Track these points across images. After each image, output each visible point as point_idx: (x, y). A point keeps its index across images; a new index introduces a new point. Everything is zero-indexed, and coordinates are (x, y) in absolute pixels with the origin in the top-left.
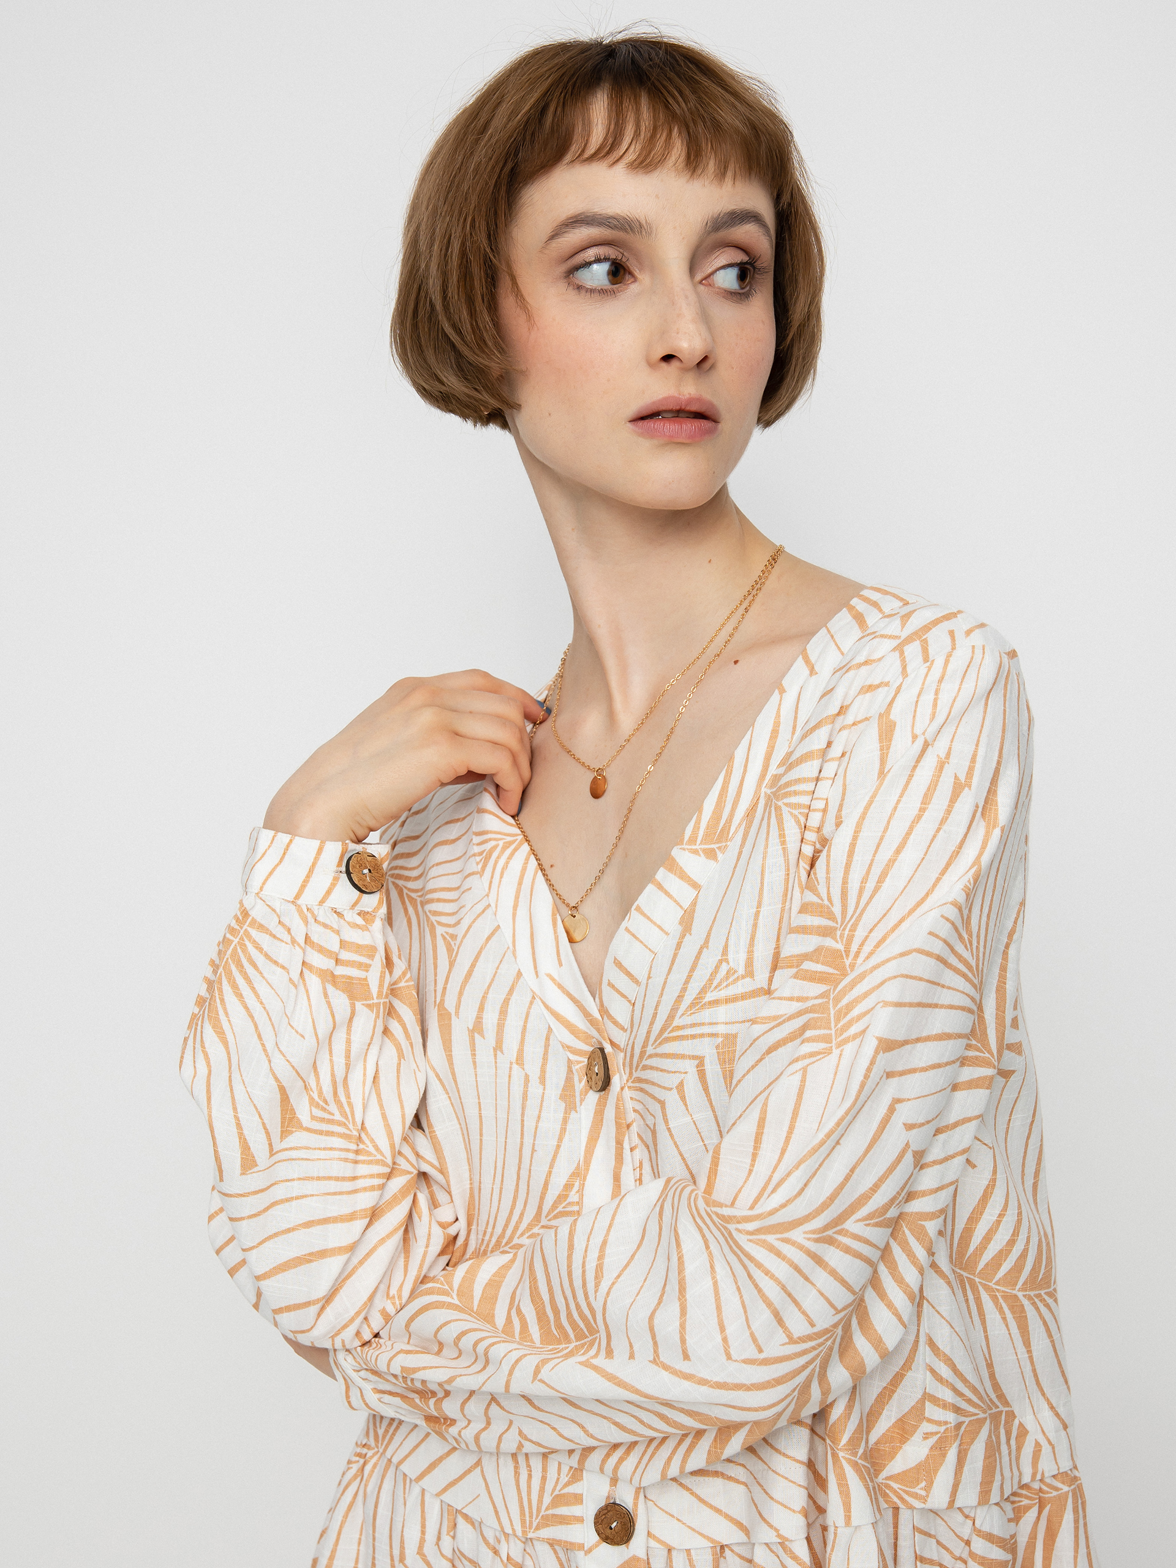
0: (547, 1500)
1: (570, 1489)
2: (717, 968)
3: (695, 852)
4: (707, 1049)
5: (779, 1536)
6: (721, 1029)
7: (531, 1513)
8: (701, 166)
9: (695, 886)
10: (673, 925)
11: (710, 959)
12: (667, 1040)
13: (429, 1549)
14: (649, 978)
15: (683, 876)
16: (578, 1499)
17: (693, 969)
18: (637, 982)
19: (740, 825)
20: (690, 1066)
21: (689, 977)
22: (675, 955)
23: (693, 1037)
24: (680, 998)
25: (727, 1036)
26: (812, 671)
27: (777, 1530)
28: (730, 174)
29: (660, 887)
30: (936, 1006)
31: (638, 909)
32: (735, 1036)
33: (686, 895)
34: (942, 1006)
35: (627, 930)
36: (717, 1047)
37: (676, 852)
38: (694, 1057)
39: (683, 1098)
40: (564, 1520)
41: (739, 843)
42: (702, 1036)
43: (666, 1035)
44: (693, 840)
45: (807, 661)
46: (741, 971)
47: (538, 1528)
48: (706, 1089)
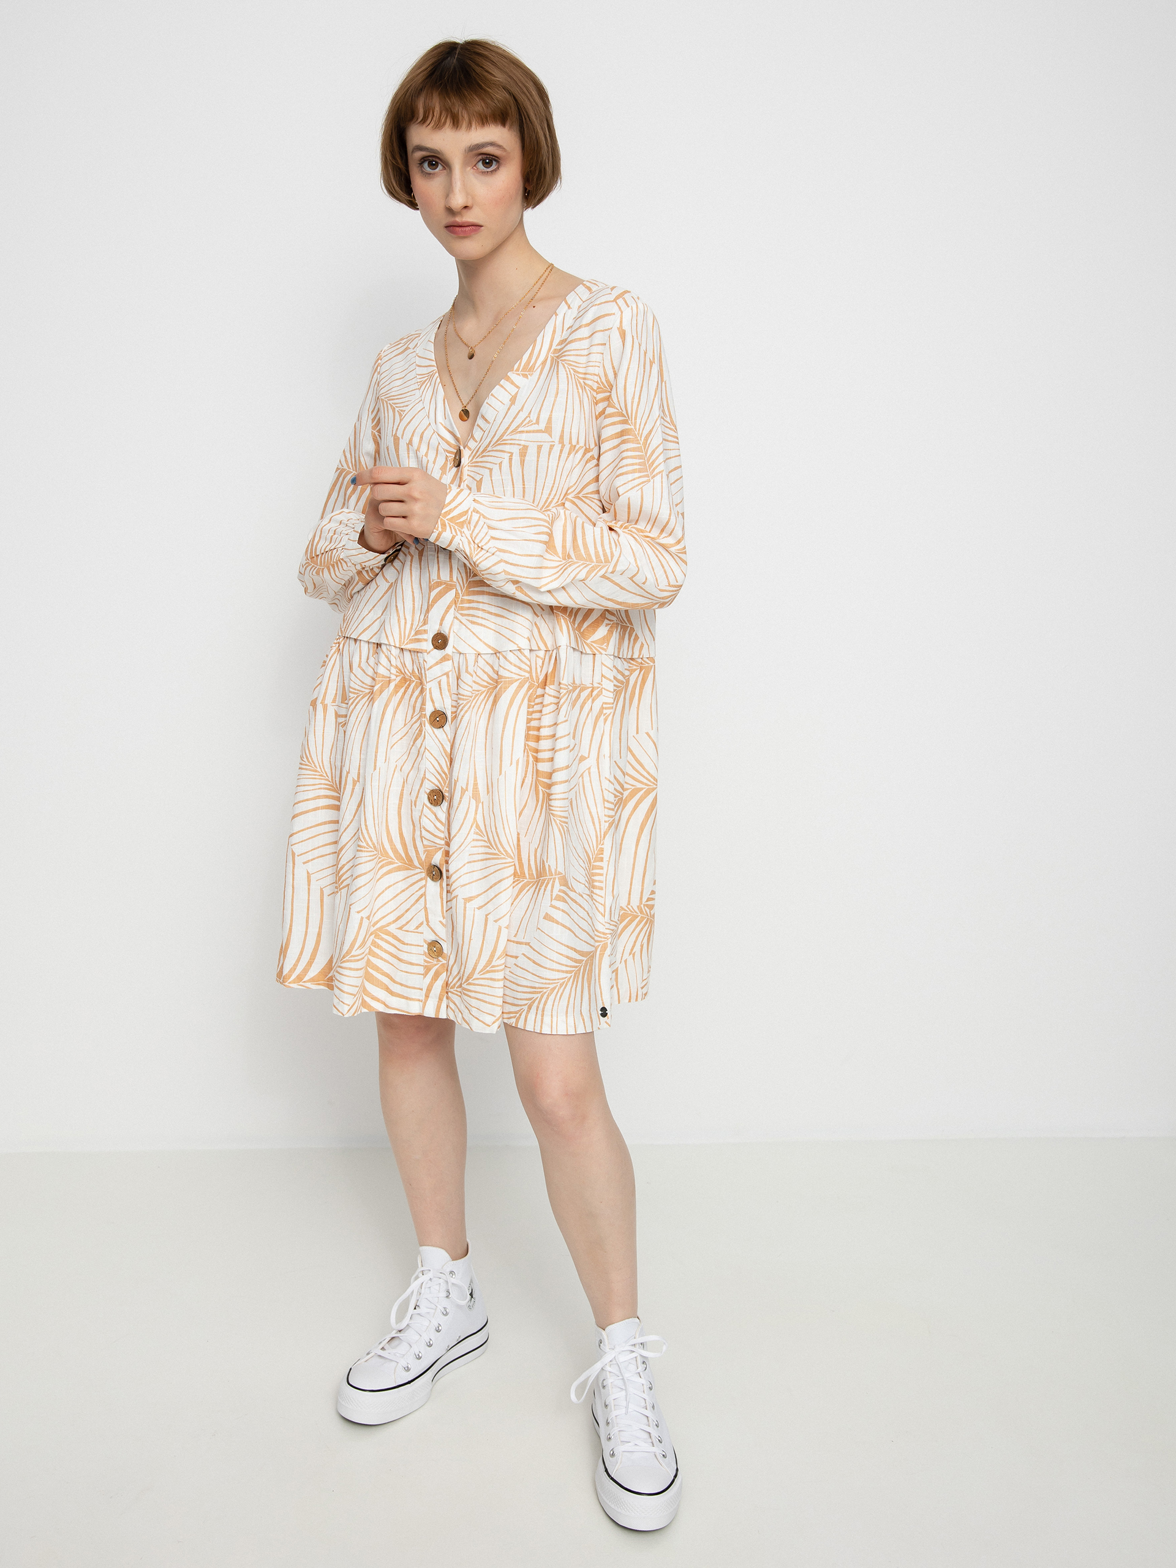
0: (413, 633)
1: (423, 628)
2: (525, 419)
3: (519, 374)
4: (516, 450)
5: (518, 647)
6: (522, 443)
7: (405, 635)
8: (460, 126)
9: (518, 387)
10: (507, 401)
11: (522, 415)
12: (499, 444)
13: (363, 664)
14: (494, 420)
15: (513, 383)
16: (425, 632)
17: (515, 418)
18: (489, 423)
19: (539, 366)
20: (507, 456)
21: (513, 421)
22: (507, 412)
23: (511, 444)
24: (508, 428)
25: (524, 446)
26: (569, 307)
27: (517, 645)
28: (474, 126)
29: (502, 386)
30: (670, 458)
31: (492, 395)
32: (527, 447)
33: (514, 390)
34: (672, 457)
35: (487, 403)
36: (520, 450)
37: (509, 374)
38: (509, 453)
39: (500, 469)
40: (419, 640)
41: (538, 373)
42: (514, 444)
43: (499, 442)
44: (518, 370)
45: (566, 303)
46: (534, 422)
47: (407, 644)
48: (511, 466)
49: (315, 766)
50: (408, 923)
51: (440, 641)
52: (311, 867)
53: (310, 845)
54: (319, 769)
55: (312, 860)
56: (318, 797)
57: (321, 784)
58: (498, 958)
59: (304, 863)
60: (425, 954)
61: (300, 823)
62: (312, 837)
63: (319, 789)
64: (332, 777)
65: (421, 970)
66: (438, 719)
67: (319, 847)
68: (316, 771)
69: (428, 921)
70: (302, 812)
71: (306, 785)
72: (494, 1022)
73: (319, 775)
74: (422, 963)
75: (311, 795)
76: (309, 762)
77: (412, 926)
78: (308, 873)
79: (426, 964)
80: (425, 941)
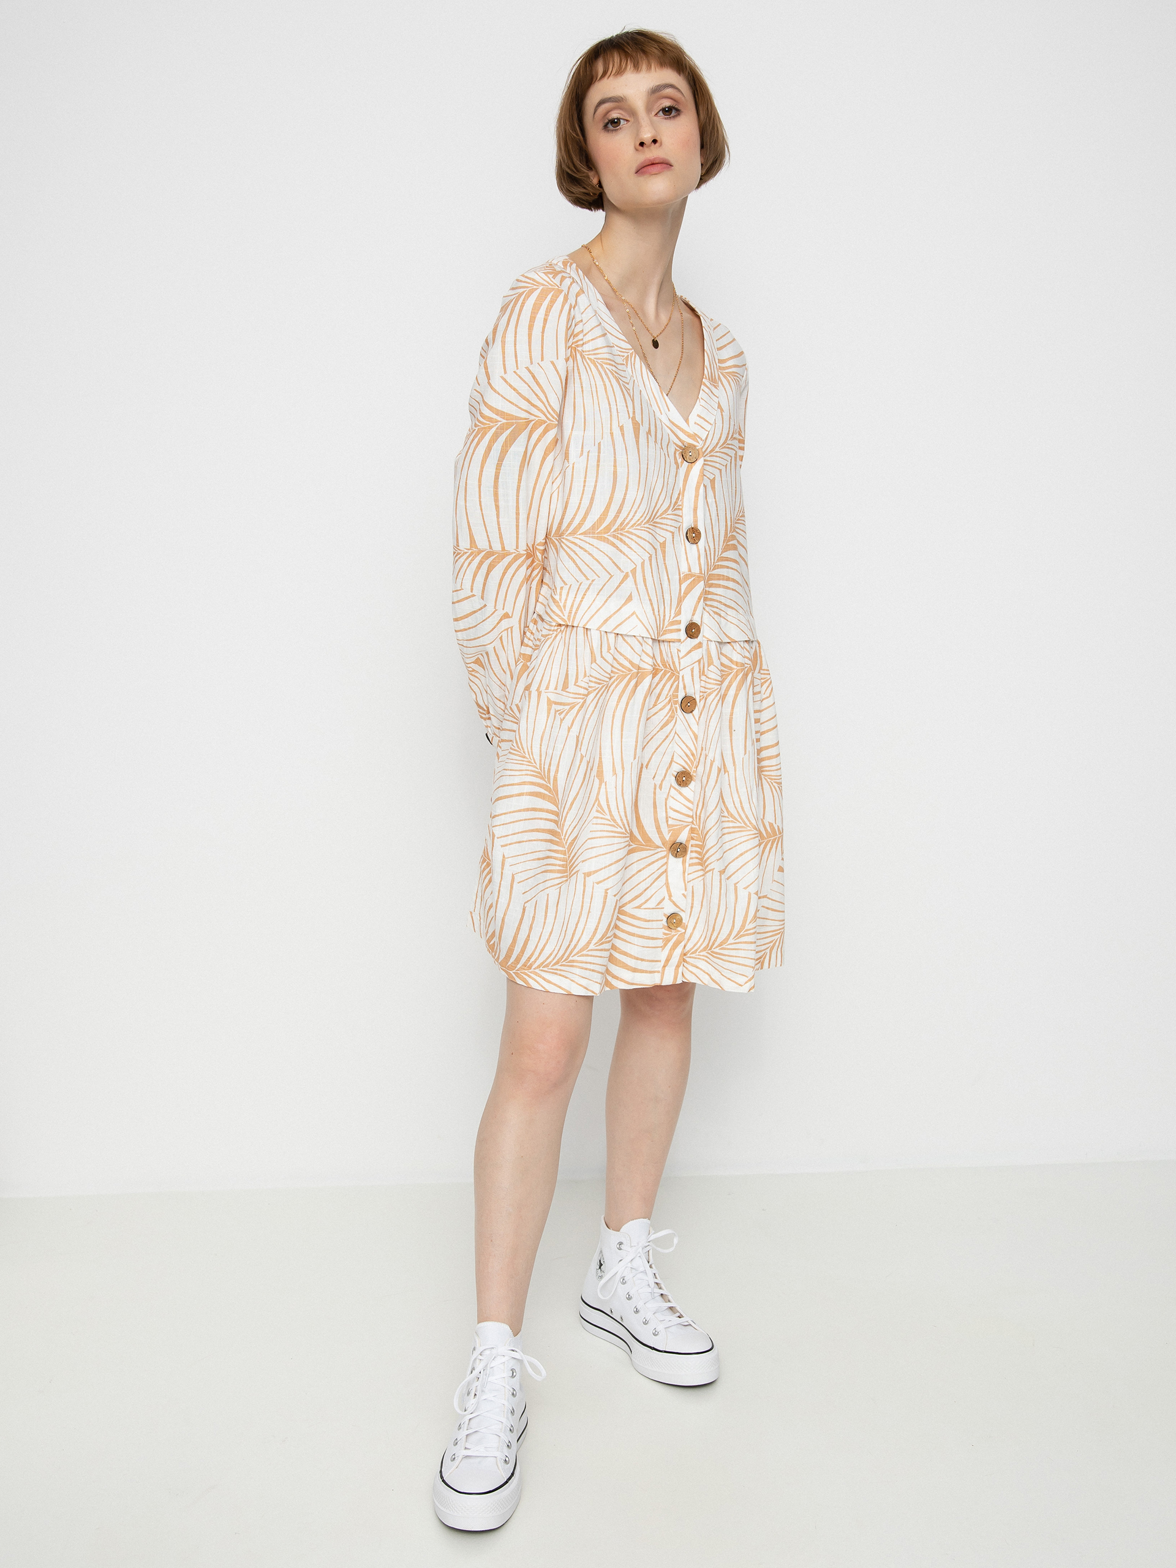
49: (524, 752)
50: (647, 900)
51: (692, 630)
52: (508, 851)
53: (511, 829)
54: (527, 756)
55: (510, 844)
56: (524, 783)
57: (528, 770)
58: (750, 923)
59: (502, 846)
60: (664, 927)
61: (502, 807)
62: (514, 822)
63: (525, 775)
64: (540, 764)
65: (660, 943)
66: (689, 704)
67: (518, 833)
68: (524, 757)
69: (670, 896)
70: (506, 796)
71: (513, 770)
72: (746, 983)
73: (527, 762)
74: (661, 936)
75: (517, 780)
76: (518, 748)
77: (652, 904)
78: (504, 856)
79: (665, 937)
80: (665, 915)
